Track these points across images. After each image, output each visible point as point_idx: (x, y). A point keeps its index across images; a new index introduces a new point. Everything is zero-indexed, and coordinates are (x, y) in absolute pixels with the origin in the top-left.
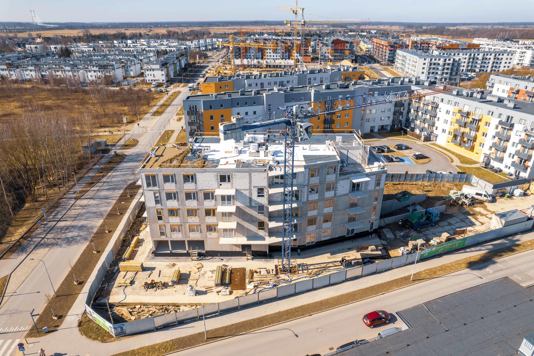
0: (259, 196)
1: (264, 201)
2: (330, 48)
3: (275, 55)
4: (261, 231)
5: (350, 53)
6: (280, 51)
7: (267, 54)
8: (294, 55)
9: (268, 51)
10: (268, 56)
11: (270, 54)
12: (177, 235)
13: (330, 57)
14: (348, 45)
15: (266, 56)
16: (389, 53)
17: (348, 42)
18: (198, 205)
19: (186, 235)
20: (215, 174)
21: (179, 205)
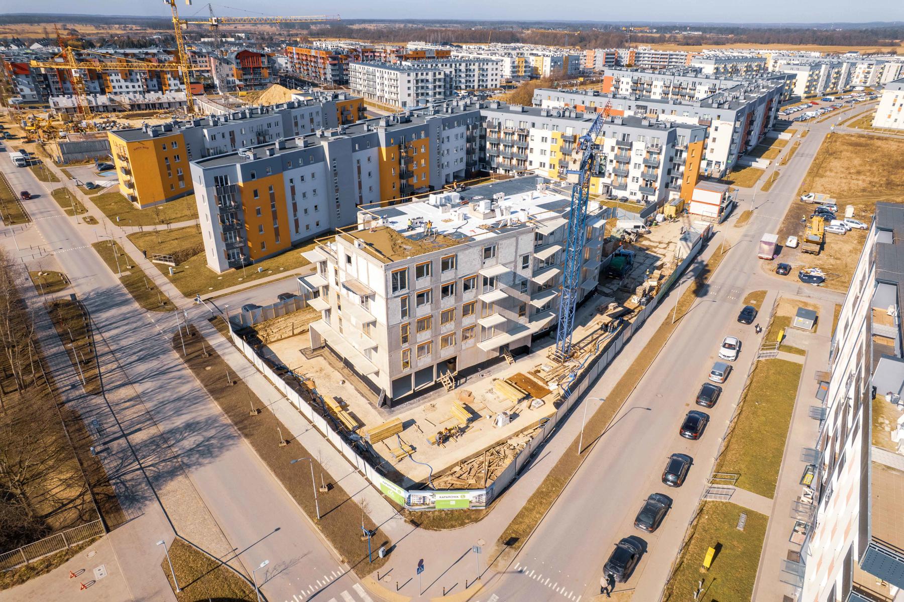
0: (524, 268)
1: (527, 274)
2: (234, 66)
3: (130, 85)
4: (522, 317)
5: (270, 74)
6: (138, 77)
7: (113, 84)
8: (170, 82)
9: (113, 77)
10: (114, 87)
11: (119, 84)
12: (425, 359)
13: (237, 82)
14: (265, 60)
15: (111, 88)
16: (332, 70)
17: (263, 55)
18: (455, 302)
19: (436, 356)
20: (479, 248)
21: (432, 310)
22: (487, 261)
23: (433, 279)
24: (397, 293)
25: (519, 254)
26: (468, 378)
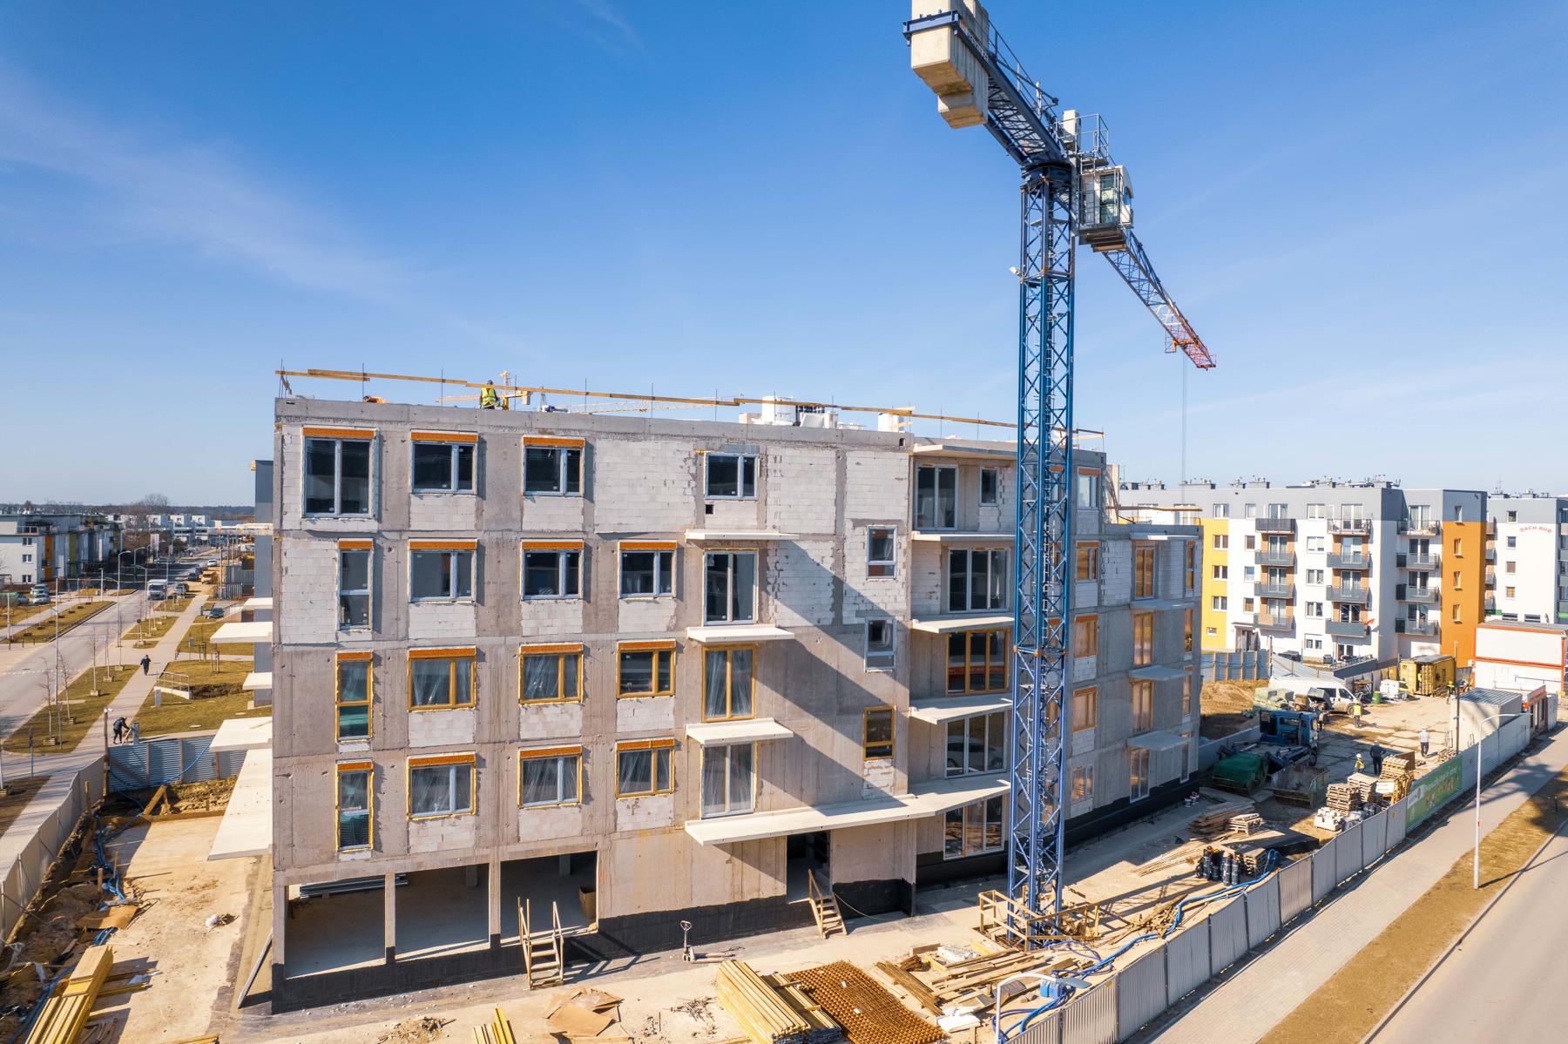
0: (872, 571)
1: (892, 596)
4: (875, 762)
12: (447, 829)
18: (587, 627)
19: (496, 826)
20: (688, 448)
21: (480, 631)
22: (720, 503)
23: (490, 509)
24: (324, 522)
25: (849, 514)
26: (644, 957)
